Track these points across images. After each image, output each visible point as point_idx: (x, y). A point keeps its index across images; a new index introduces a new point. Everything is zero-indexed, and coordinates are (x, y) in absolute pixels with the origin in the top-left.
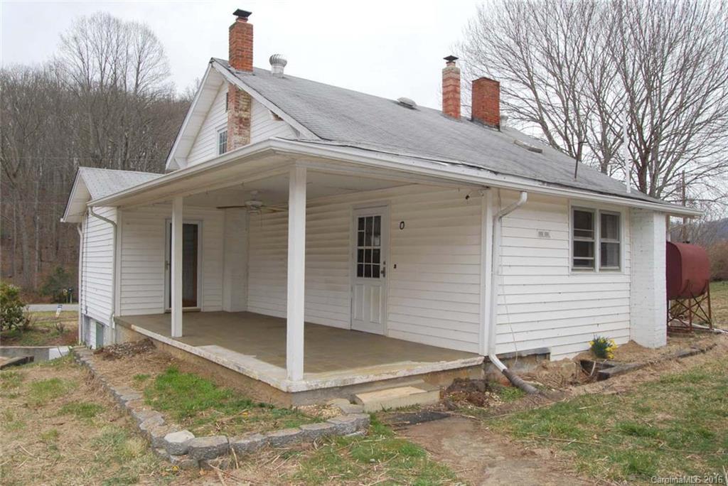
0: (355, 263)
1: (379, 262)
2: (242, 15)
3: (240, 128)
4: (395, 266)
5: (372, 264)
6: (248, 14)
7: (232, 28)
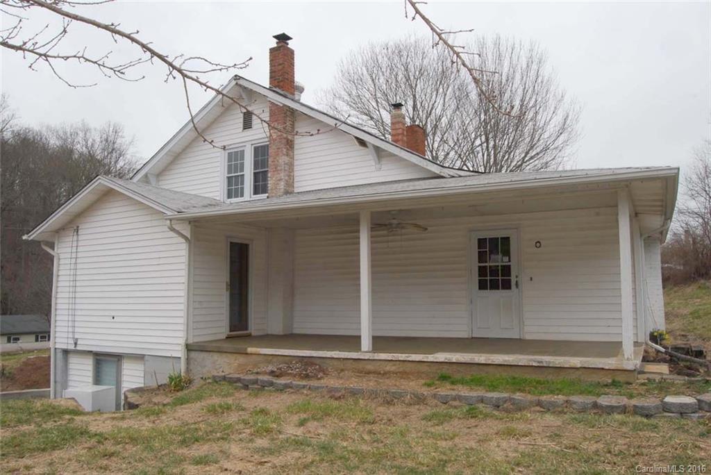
0: (476, 279)
1: (510, 275)
2: (283, 38)
3: (288, 150)
4: (531, 279)
5: (500, 278)
6: (289, 38)
7: (272, 51)
